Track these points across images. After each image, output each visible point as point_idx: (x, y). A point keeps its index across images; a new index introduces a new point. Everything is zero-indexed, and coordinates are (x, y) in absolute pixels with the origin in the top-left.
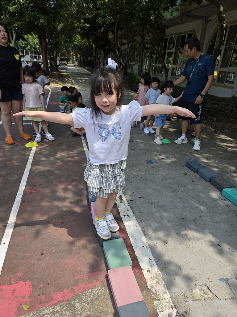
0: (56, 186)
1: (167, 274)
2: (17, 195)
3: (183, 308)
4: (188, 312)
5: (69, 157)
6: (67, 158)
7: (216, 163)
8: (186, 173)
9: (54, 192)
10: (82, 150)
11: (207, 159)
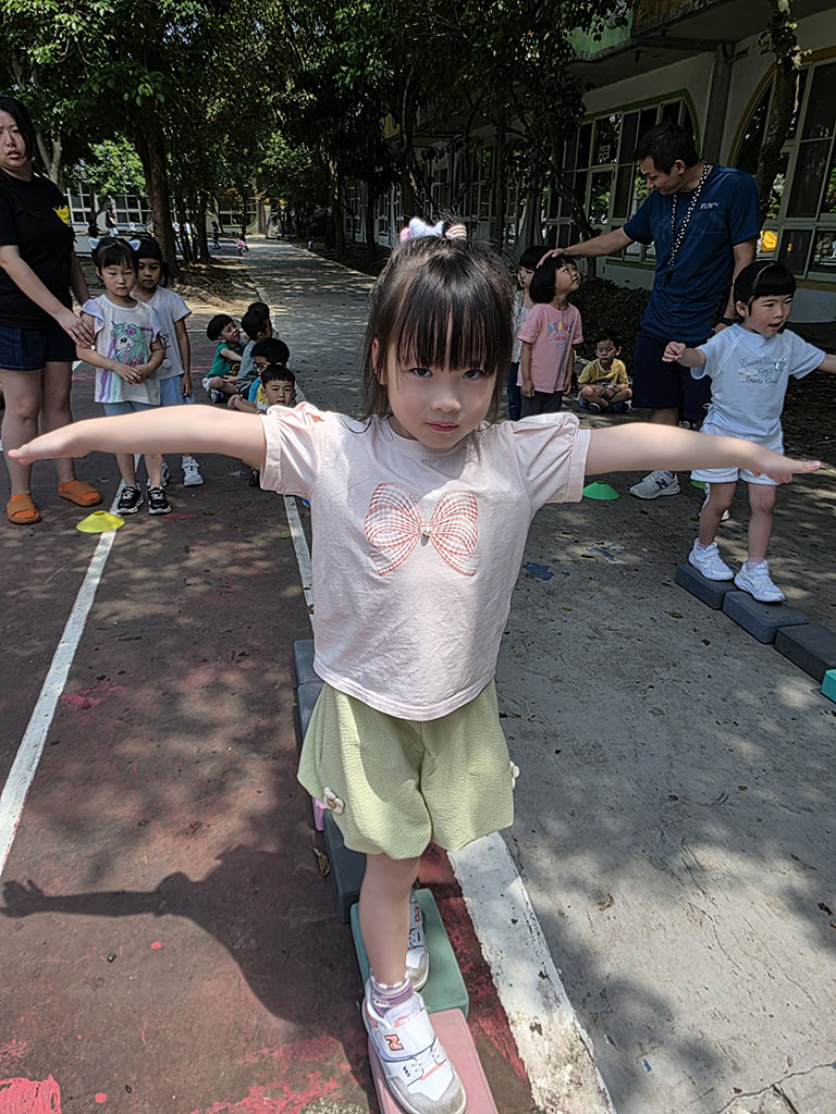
0: (182, 675)
1: (611, 1042)
2: (33, 718)
5: (232, 564)
6: (225, 566)
7: (791, 567)
8: (678, 611)
9: (171, 699)
10: (284, 535)
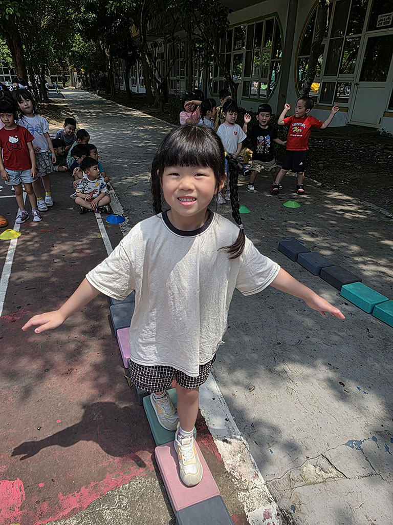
1: (257, 444)
3: (288, 500)
4: (298, 506)
5: (74, 252)
6: (71, 253)
7: (327, 241)
10: (99, 237)
11: (312, 235)
